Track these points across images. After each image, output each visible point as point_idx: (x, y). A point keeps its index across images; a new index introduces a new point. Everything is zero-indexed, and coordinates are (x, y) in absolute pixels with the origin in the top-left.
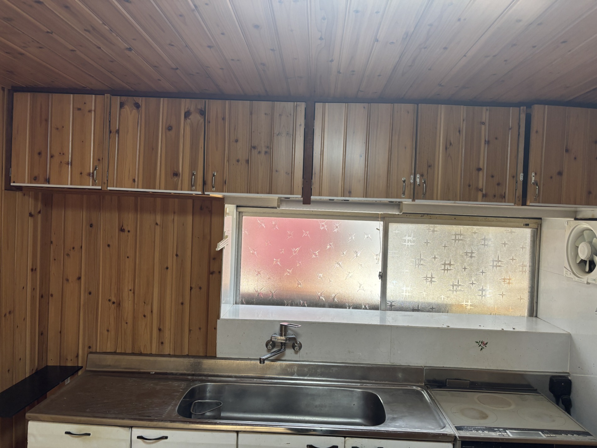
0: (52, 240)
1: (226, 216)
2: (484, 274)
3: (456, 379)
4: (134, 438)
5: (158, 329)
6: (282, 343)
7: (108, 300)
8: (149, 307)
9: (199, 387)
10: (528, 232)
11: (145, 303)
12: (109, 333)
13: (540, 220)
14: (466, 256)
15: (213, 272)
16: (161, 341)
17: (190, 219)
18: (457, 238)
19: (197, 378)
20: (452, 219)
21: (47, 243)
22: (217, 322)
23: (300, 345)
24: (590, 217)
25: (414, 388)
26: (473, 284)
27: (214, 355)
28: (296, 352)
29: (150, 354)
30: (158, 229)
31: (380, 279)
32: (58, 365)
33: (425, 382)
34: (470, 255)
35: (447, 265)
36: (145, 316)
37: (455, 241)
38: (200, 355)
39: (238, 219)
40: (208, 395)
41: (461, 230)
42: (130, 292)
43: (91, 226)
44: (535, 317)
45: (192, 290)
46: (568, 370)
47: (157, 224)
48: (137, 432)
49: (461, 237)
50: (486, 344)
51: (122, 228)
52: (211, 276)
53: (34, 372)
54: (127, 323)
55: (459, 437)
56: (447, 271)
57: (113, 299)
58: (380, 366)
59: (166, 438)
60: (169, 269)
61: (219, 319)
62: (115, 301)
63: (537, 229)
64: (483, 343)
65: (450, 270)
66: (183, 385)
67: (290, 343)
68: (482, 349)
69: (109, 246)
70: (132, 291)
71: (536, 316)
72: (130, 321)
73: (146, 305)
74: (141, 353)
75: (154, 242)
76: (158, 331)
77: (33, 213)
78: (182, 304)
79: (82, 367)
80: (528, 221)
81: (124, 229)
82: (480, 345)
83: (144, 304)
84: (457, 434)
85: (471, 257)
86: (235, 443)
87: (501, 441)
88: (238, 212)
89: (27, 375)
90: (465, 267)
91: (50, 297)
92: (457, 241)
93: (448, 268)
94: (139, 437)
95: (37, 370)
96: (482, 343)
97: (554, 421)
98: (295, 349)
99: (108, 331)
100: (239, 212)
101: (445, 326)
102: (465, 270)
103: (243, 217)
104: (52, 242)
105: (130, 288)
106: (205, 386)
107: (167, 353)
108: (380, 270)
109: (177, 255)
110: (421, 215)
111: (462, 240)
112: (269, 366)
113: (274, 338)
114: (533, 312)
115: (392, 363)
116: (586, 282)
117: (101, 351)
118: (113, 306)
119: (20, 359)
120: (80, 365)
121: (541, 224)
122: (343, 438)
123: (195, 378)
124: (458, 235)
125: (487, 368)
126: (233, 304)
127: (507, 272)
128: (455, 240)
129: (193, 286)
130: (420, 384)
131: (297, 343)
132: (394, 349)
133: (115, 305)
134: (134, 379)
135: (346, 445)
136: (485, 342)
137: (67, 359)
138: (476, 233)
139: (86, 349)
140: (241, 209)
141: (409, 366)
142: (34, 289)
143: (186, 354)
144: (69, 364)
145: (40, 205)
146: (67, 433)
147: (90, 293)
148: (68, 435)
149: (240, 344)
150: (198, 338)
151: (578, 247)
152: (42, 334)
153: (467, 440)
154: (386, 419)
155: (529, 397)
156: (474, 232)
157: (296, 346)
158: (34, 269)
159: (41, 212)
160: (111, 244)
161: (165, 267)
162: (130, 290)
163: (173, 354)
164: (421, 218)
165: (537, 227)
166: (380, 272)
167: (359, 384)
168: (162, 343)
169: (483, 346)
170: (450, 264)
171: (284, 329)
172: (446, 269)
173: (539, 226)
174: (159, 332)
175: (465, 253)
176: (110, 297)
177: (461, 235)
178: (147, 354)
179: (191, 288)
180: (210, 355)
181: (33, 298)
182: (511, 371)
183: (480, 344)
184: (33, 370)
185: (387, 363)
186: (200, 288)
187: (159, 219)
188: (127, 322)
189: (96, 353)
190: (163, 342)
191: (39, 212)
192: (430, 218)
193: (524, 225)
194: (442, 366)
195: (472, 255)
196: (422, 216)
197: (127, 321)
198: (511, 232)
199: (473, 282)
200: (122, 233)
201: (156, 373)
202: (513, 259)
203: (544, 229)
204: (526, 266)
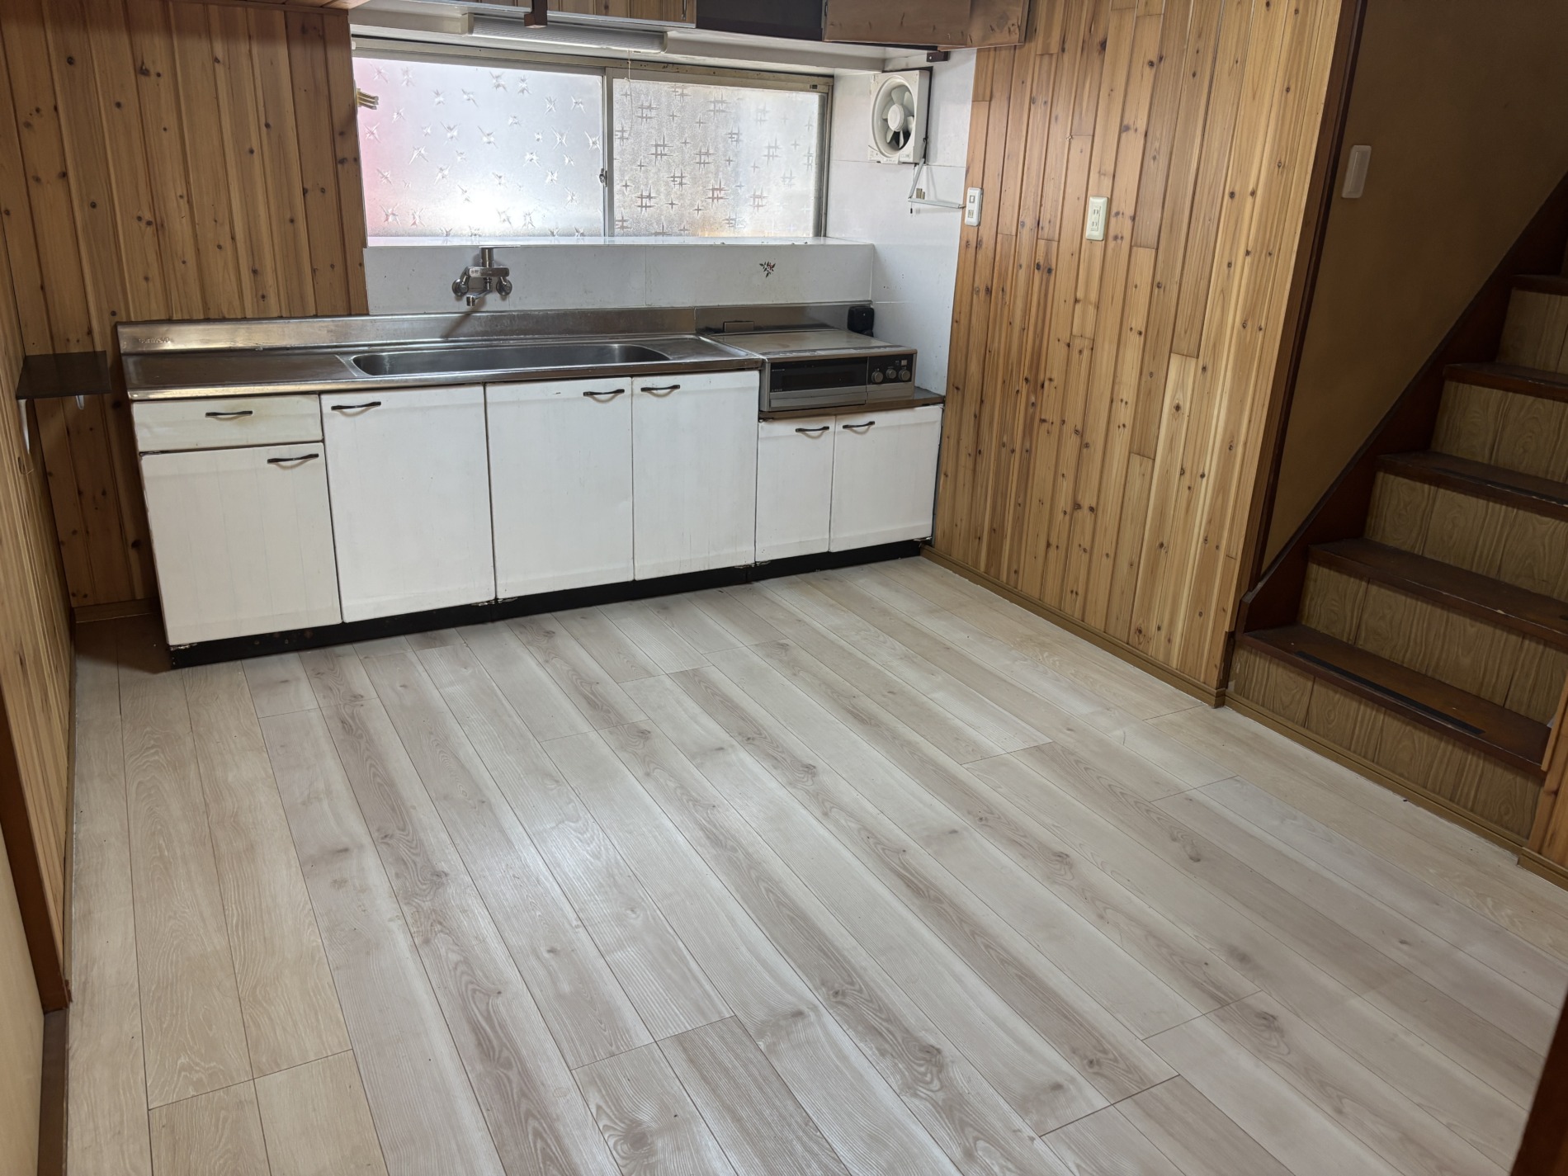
2: (756, 169)
3: (735, 321)
5: (251, 270)
6: (484, 279)
7: (135, 217)
8: (227, 228)
11: (216, 221)
12: (151, 284)
13: (830, 80)
14: (729, 139)
15: (344, 159)
16: (260, 293)
17: (282, 51)
18: (717, 108)
20: (709, 75)
22: (362, 252)
23: (506, 286)
24: (904, 67)
27: (366, 309)
28: (504, 298)
29: (242, 318)
30: (220, 70)
31: (602, 182)
32: (51, 352)
33: (694, 329)
34: (734, 137)
35: (702, 154)
36: (220, 247)
38: (338, 313)
41: (720, 93)
42: (181, 201)
43: (70, 61)
44: (823, 236)
45: (306, 195)
46: (871, 296)
47: (217, 60)
48: (330, 400)
49: (724, 107)
51: (142, 68)
52: (339, 166)
54: (184, 262)
55: (767, 361)
57: (148, 216)
58: (631, 310)
59: (378, 404)
60: (255, 154)
61: (364, 247)
62: (151, 220)
64: (770, 266)
68: (767, 275)
69: (118, 105)
70: (186, 199)
72: (190, 257)
73: (218, 225)
74: (224, 317)
75: (217, 98)
76: (252, 274)
78: (292, 221)
79: (104, 353)
80: (816, 80)
81: (146, 69)
82: (765, 269)
83: (214, 223)
84: (765, 358)
85: (737, 140)
86: (483, 401)
87: (813, 359)
90: (728, 159)
92: (717, 114)
94: (334, 408)
98: (503, 292)
99: (147, 279)
102: (728, 164)
105: (179, 194)
107: (275, 314)
109: (267, 126)
114: (820, 229)
115: (647, 305)
116: (897, 162)
117: (140, 320)
118: (150, 230)
121: (833, 86)
124: (719, 102)
125: (774, 302)
127: (787, 166)
128: (715, 111)
129: (308, 187)
131: (505, 282)
132: (650, 282)
133: (153, 227)
134: (234, 358)
136: (772, 264)
137: (68, 340)
139: (107, 316)
141: (671, 307)
143: (311, 314)
144: (76, 349)
146: (208, 415)
147: (94, 205)
148: (210, 419)
149: (406, 289)
150: (330, 283)
151: (888, 113)
153: (779, 362)
157: (503, 286)
160: (122, 101)
161: (247, 147)
162: (181, 197)
163: (287, 315)
164: (660, 69)
165: (827, 93)
166: (602, 170)
168: (263, 297)
169: (769, 271)
171: (486, 255)
174: (254, 275)
176: (140, 212)
179: (305, 191)
180: (359, 310)
183: (766, 266)
185: (640, 305)
186: (323, 191)
187: (219, 49)
188: (185, 260)
189: (132, 322)
190: (265, 294)
192: (675, 70)
193: (810, 88)
194: (716, 304)
195: (737, 137)
196: (662, 66)
197: (184, 257)
200: (143, 78)
201: (266, 348)
202: (795, 145)
203: (839, 93)
204: (812, 155)
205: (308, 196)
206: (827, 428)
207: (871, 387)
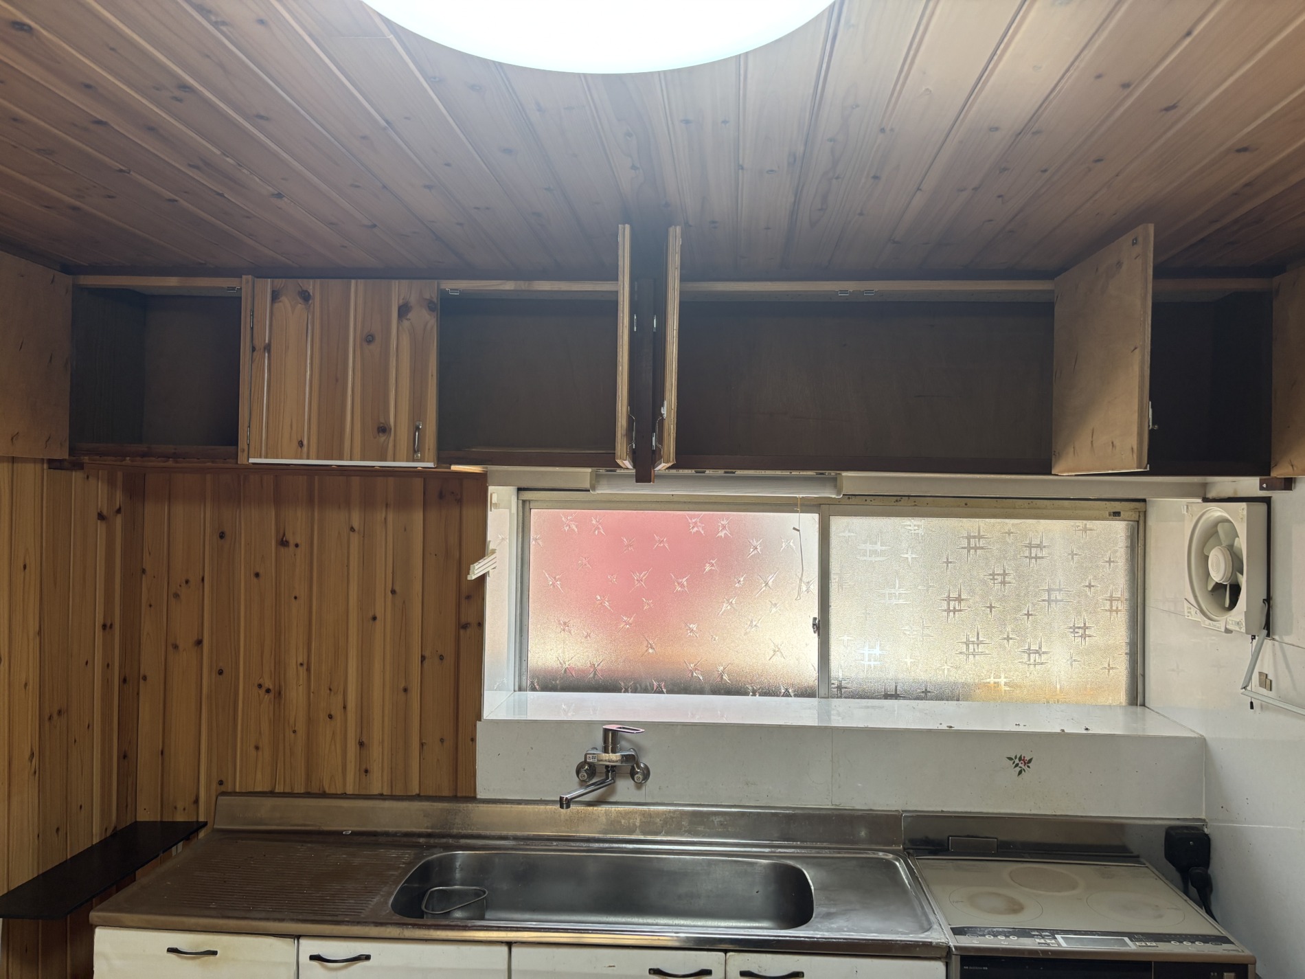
0: (144, 567)
1: (491, 510)
2: (1030, 617)
3: (968, 836)
4: (304, 958)
5: (358, 741)
6: (607, 767)
7: (256, 685)
8: (340, 697)
9: (440, 860)
10: (1118, 530)
11: (330, 690)
12: (260, 753)
13: (1142, 504)
14: (992, 581)
15: (467, 624)
16: (364, 767)
17: (418, 516)
18: (972, 544)
19: (436, 841)
20: (959, 506)
21: (134, 573)
22: (475, 726)
23: (645, 772)
24: (1230, 494)
25: (881, 854)
26: (1008, 639)
27: (473, 795)
28: (639, 786)
29: (342, 794)
30: (355, 539)
31: (815, 632)
32: (159, 820)
33: (904, 844)
34: (1000, 578)
35: (953, 600)
36: (330, 717)
37: (969, 551)
38: (444, 794)
39: (521, 514)
40: (458, 875)
41: (979, 527)
42: (300, 669)
43: (222, 536)
44: (1140, 705)
45: (424, 662)
46: (1204, 814)
47: (352, 529)
48: (310, 947)
49: (982, 543)
50: (1030, 761)
51: (283, 539)
52: (462, 632)
53: (109, 833)
54: (294, 732)
55: (955, 947)
56: (954, 614)
57: (268, 684)
58: (811, 812)
59: (368, 958)
60: (377, 621)
61: (480, 720)
62: (271, 687)
63: (1138, 522)
64: (1023, 760)
65: (960, 610)
66: (408, 855)
67: (627, 766)
68: (1020, 773)
69: (257, 575)
70: (305, 666)
71: (1143, 705)
72: (301, 728)
73: (332, 693)
74: (325, 792)
75: (348, 566)
76: (358, 746)
77: (105, 512)
78: (405, 690)
79: (205, 824)
80: (1117, 506)
81: (287, 541)
82: (1017, 765)
83: (329, 691)
84: (953, 941)
85: (1003, 583)
86: (506, 967)
87: (1041, 956)
88: (520, 502)
89: (95, 841)
90: (991, 605)
91: (142, 682)
92: (972, 551)
93: (954, 608)
94: (313, 958)
95: (115, 828)
96: (1020, 759)
97: (1160, 916)
98: (636, 780)
99: (257, 748)
100: (524, 502)
101: (944, 727)
102: (991, 611)
103: (532, 510)
104: (144, 571)
105: (300, 661)
106: (453, 858)
107: (376, 792)
108: (815, 613)
109: (393, 592)
110: (895, 498)
111: (982, 548)
112: (583, 816)
113: (591, 756)
114: (1137, 696)
115: (836, 805)
116: (1223, 630)
117: (244, 791)
118: (267, 698)
119: (81, 807)
120: (202, 819)
121: (1145, 512)
122: (722, 954)
123: (432, 841)
124: (974, 537)
125: (1034, 812)
126: (515, 691)
127: (1079, 613)
128: (969, 548)
129: (427, 654)
130: (894, 847)
131: (639, 767)
132: (839, 775)
133: (272, 695)
134: (309, 845)
135: (728, 969)
136: (1027, 758)
137: (176, 808)
138: (1012, 533)
139: (214, 785)
140: (527, 495)
141: (871, 810)
142: (108, 665)
143: (414, 794)
144: (180, 818)
145: (119, 497)
146: (171, 950)
147: (221, 672)
148: (173, 956)
149: (524, 770)
150: (438, 760)
151: (1208, 557)
152: (125, 757)
153: (972, 954)
154: (814, 915)
155: (1120, 870)
156: (1007, 531)
157: (638, 772)
158: (108, 625)
159: (122, 510)
160: (261, 572)
161: (371, 615)
162: (301, 664)
163: (389, 794)
164: (895, 504)
165: (1137, 519)
166: (815, 619)
167: (767, 850)
168: (366, 771)
169: (1023, 767)
170: (959, 599)
171: (611, 738)
172: (951, 608)
173: (1142, 515)
174: (360, 748)
175: (990, 575)
176: (261, 680)
177: (980, 537)
178: (337, 794)
179: (423, 658)
180: (464, 795)
181: (107, 683)
182: (1082, 817)
183: (1017, 761)
184: (106, 830)
185: (825, 805)
186: (441, 657)
187: (356, 519)
188: (296, 729)
189: (234, 793)
190: (369, 769)
191: (119, 511)
192: (914, 504)
193: (1110, 515)
194: (939, 809)
195: (1004, 578)
196: (897, 501)
197: (295, 726)
198: (1085, 530)
199: (1008, 636)
200: (282, 550)
201: (354, 833)
202: (1090, 586)
203: (1152, 522)
204: (1118, 599)
205: (426, 663)
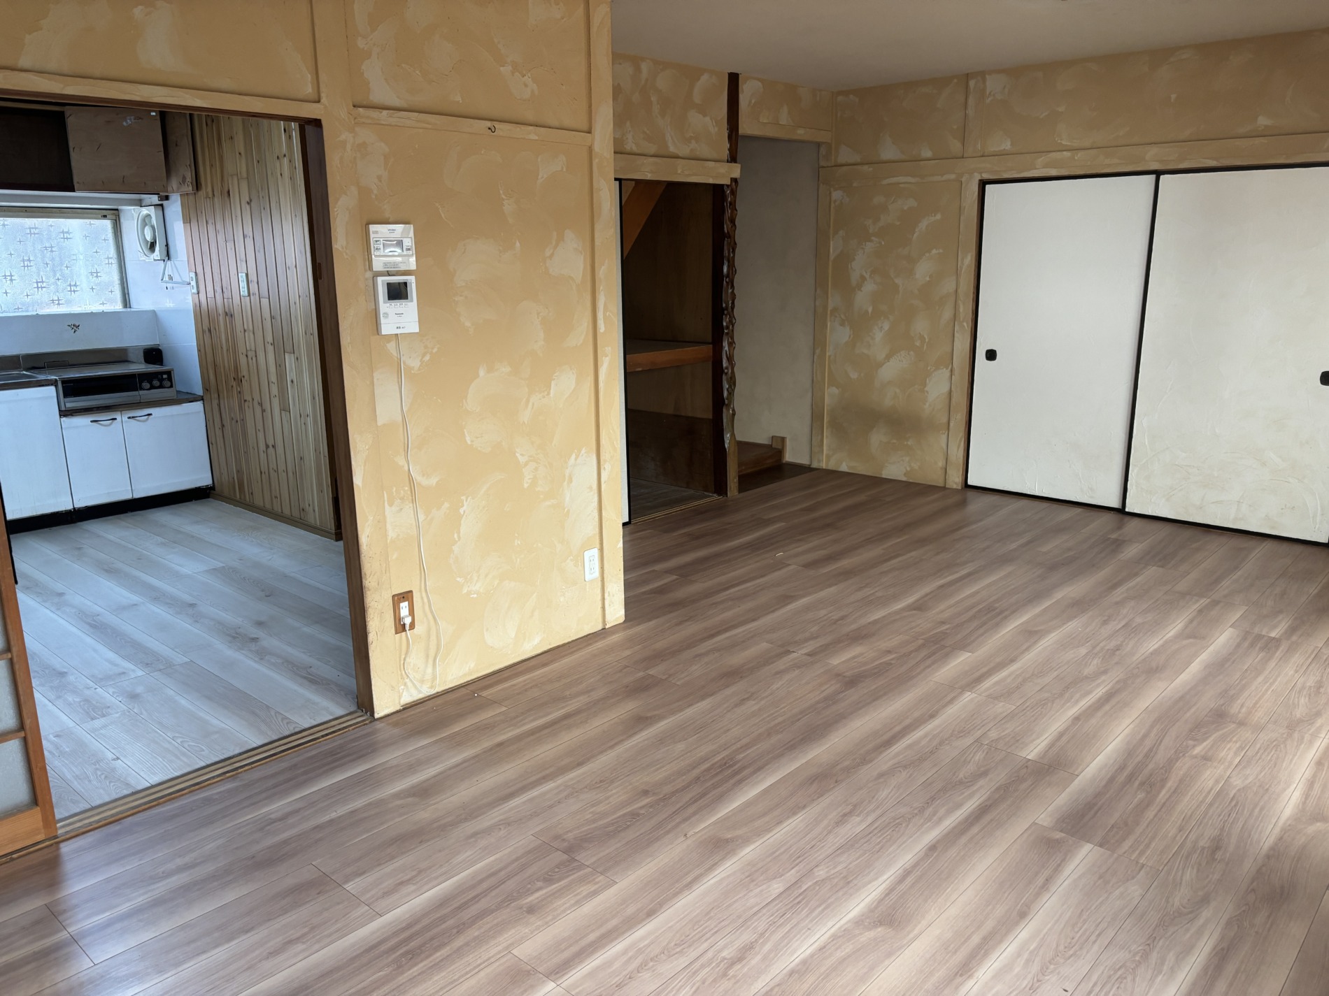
3: (54, 361)
10: (107, 224)
13: (116, 212)
14: (46, 251)
18: (32, 232)
20: (22, 212)
24: (148, 203)
26: (58, 279)
33: (23, 368)
34: (50, 249)
35: (26, 261)
37: (31, 236)
41: (34, 223)
44: (129, 307)
46: (158, 342)
49: (36, 231)
50: (79, 326)
55: (58, 380)
56: (28, 268)
65: (30, 266)
68: (75, 332)
80: (105, 213)
82: (73, 329)
85: (52, 251)
90: (47, 263)
92: (33, 236)
96: (74, 325)
102: (47, 266)
111: (38, 234)
114: (126, 302)
116: (152, 259)
121: (119, 215)
124: (33, 228)
127: (93, 266)
136: (77, 325)
138: (52, 225)
151: (144, 231)
153: (66, 380)
156: (50, 224)
165: (115, 218)
169: (76, 329)
170: (29, 260)
172: (26, 265)
173: (117, 217)
175: (44, 247)
177: (36, 228)
183: (72, 326)
193: (102, 217)
195: (52, 249)
198: (90, 224)
202: (97, 252)
203: (122, 220)
204: (111, 258)
206: (115, 419)
207: (141, 392)
